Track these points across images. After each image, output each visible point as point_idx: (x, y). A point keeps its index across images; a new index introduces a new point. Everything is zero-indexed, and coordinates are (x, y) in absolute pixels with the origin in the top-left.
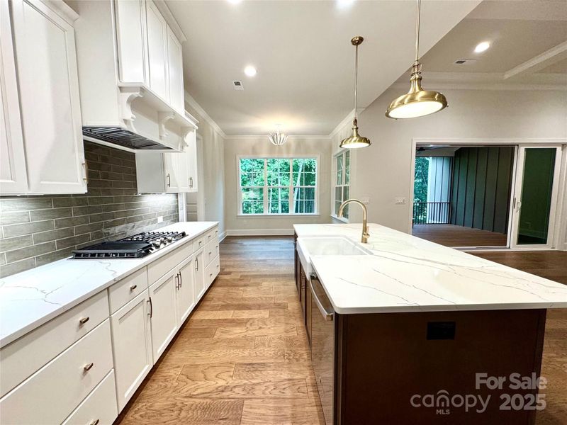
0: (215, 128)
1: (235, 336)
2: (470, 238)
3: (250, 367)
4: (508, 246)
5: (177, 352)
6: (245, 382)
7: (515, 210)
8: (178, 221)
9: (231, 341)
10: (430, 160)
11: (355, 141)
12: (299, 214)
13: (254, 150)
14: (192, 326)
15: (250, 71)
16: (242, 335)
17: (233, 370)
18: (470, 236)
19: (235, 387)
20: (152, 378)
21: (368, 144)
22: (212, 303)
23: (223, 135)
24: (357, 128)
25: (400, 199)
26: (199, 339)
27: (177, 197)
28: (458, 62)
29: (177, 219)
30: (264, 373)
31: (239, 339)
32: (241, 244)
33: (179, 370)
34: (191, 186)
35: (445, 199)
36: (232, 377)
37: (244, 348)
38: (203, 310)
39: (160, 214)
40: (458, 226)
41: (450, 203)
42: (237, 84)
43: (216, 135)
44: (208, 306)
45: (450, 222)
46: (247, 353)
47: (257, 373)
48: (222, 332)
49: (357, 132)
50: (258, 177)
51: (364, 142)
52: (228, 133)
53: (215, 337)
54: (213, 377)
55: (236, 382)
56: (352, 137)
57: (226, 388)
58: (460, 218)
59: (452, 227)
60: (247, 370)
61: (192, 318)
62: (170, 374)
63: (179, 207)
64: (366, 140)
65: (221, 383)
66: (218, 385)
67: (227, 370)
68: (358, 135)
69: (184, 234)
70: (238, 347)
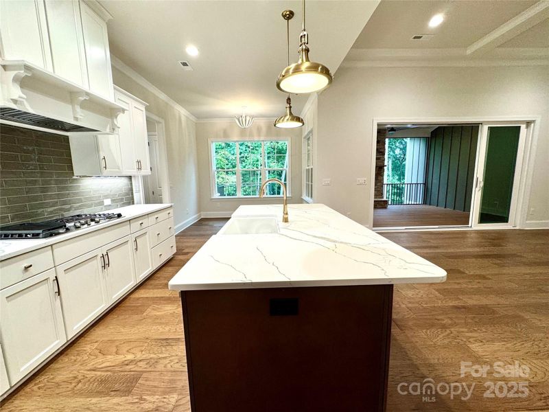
0: (181, 111)
1: (163, 313)
2: (439, 218)
3: (165, 341)
4: (470, 225)
5: (101, 328)
6: (152, 356)
7: (477, 189)
8: (133, 203)
9: (157, 317)
10: (408, 140)
11: (288, 120)
12: (276, 196)
13: (226, 134)
14: (127, 303)
15: (192, 51)
16: (171, 312)
17: (146, 345)
18: (439, 216)
19: (141, 361)
20: (66, 353)
21: (301, 124)
22: (157, 282)
23: (192, 118)
24: (290, 107)
25: (361, 180)
26: (127, 316)
27: (131, 181)
28: (415, 38)
29: (131, 201)
30: (175, 348)
31: (166, 316)
32: (212, 226)
33: (96, 345)
34: (139, 169)
35: (421, 180)
36: (142, 351)
37: (167, 324)
38: (145, 288)
39: (106, 197)
40: (431, 207)
41: (425, 184)
42: (185, 64)
43: (183, 119)
44: (151, 285)
45: (425, 203)
46: (167, 329)
47: (168, 348)
48: (153, 309)
49: (290, 110)
50: (246, 160)
51: (296, 120)
52: (198, 116)
53: (145, 314)
54: (125, 352)
55: (145, 356)
56: (286, 116)
57: (132, 361)
58: (434, 198)
59: (427, 207)
60: (160, 344)
61: (131, 296)
62: (85, 349)
63: (134, 190)
64: (298, 119)
65: (130, 357)
66: (126, 359)
67: (141, 345)
68: (291, 113)
69: (119, 216)
70: (161, 324)
